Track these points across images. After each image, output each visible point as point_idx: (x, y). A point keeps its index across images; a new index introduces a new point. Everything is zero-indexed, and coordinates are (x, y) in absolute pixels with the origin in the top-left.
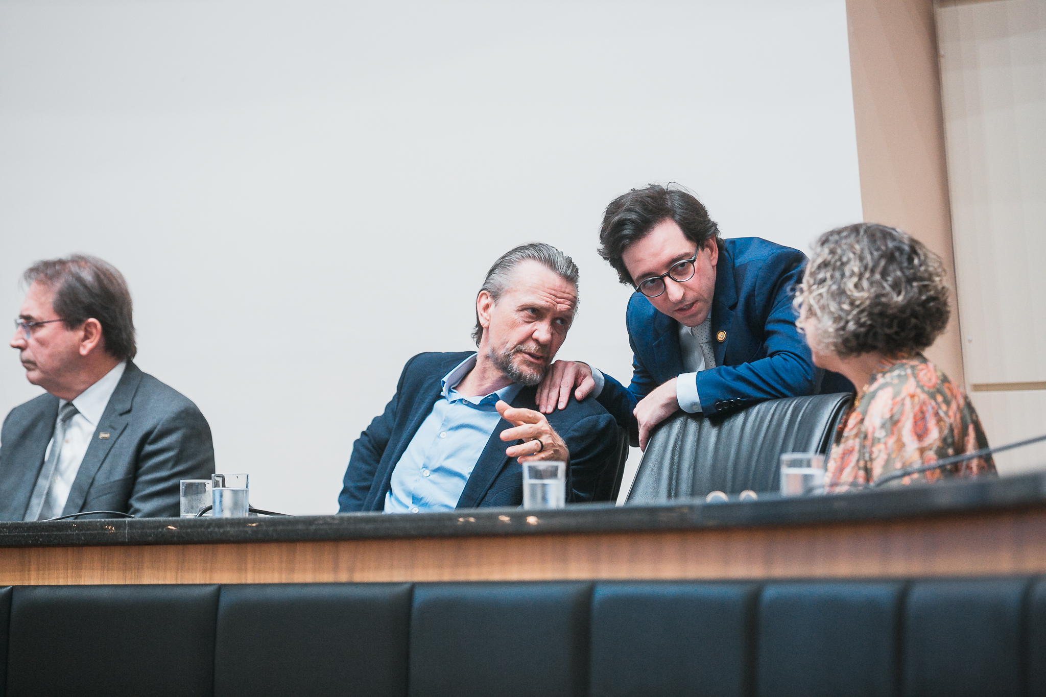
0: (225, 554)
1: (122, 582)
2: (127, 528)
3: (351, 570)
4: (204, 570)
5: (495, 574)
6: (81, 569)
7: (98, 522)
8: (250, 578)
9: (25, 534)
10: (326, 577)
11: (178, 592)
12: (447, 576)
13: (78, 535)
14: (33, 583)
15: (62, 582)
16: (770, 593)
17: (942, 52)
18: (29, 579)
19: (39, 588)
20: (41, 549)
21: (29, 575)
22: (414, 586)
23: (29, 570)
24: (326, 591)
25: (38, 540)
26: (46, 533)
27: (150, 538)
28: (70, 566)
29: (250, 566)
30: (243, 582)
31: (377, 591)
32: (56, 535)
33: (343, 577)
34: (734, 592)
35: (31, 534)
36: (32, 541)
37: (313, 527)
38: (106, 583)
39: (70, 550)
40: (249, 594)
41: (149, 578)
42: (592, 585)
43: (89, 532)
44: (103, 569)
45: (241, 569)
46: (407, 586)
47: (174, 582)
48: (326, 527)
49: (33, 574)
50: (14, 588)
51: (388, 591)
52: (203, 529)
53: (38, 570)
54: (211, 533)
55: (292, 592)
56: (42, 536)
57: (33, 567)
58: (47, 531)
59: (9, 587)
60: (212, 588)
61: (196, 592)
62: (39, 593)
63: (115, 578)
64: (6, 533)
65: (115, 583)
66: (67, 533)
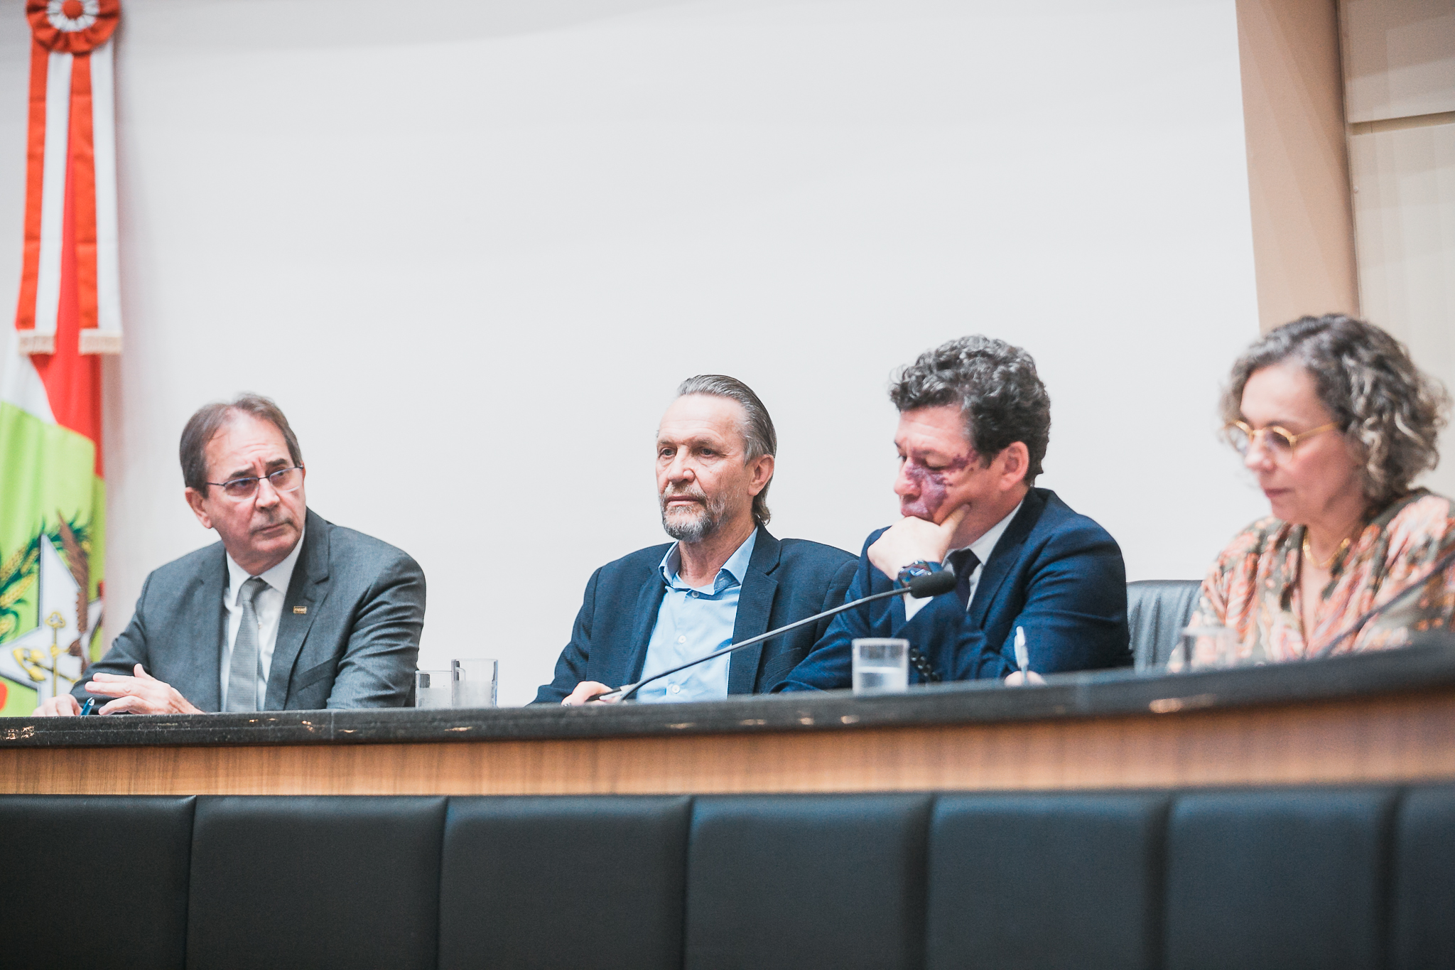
0: (454, 758)
1: (327, 793)
2: (333, 722)
3: (614, 778)
4: (429, 777)
5: (802, 784)
6: (278, 774)
7: (297, 714)
8: (486, 787)
9: (211, 729)
10: (583, 787)
11: (395, 806)
12: (737, 785)
13: (274, 730)
14: (221, 792)
15: (255, 792)
16: (1185, 807)
17: (1356, 187)
18: (217, 787)
19: (227, 799)
20: (231, 749)
21: (216, 782)
22: (694, 799)
23: (217, 776)
24: (580, 806)
25: (226, 737)
26: (236, 729)
27: (361, 735)
28: (265, 770)
29: (485, 772)
30: (477, 792)
31: (644, 807)
32: (247, 731)
33: (603, 787)
34: (1133, 807)
35: (217, 729)
36: (219, 738)
37: (563, 721)
38: (308, 793)
39: (265, 750)
40: (484, 809)
41: (361, 787)
42: (933, 798)
43: (286, 727)
44: (305, 775)
45: (475, 776)
46: (684, 800)
47: (391, 793)
48: (580, 720)
49: (221, 780)
50: (198, 798)
51: (659, 807)
52: (426, 724)
53: (228, 775)
54: (435, 728)
55: (538, 807)
56: (230, 732)
57: (221, 771)
58: (236, 726)
59: (192, 798)
60: (437, 802)
61: (418, 805)
62: (227, 804)
63: (319, 787)
64: (187, 727)
65: (320, 793)
66: (261, 728)
